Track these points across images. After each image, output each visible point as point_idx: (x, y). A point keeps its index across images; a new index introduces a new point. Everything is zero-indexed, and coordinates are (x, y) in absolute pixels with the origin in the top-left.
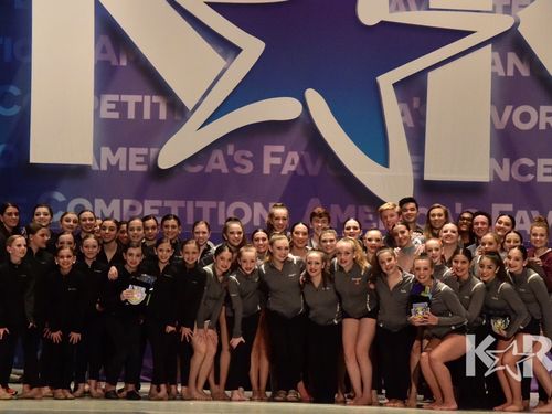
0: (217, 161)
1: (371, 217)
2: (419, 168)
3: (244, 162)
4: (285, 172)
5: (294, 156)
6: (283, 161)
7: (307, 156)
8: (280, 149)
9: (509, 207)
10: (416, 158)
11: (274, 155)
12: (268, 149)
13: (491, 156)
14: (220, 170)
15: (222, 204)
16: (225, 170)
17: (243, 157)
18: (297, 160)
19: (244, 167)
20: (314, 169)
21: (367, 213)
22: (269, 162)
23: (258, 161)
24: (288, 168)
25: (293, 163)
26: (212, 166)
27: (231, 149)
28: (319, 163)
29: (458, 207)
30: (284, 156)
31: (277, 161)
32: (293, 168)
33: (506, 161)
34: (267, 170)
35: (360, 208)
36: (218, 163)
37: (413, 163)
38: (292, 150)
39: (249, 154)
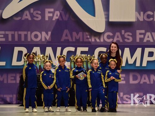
0: (26, 15)
1: (89, 37)
2: (107, 16)
3: (37, 16)
4: (54, 19)
5: (58, 13)
6: (53, 15)
7: (63, 13)
8: (52, 10)
9: (143, 31)
10: (106, 13)
11: (49, 12)
12: (47, 10)
13: (136, 11)
14: (28, 19)
15: (29, 33)
16: (30, 19)
17: (37, 13)
18: (59, 14)
19: (37, 18)
20: (65, 18)
21: (87, 35)
22: (47, 15)
23: (43, 15)
24: (55, 18)
25: (57, 16)
26: (24, 17)
27: (32, 10)
28: (67, 16)
29: (123, 32)
30: (53, 13)
31: (51, 15)
32: (57, 18)
33: (142, 13)
34: (47, 19)
35: (84, 33)
36: (27, 16)
37: (105, 15)
38: (57, 10)
39: (39, 12)
